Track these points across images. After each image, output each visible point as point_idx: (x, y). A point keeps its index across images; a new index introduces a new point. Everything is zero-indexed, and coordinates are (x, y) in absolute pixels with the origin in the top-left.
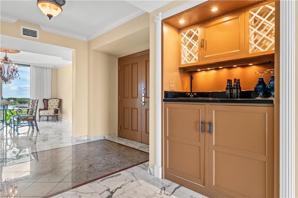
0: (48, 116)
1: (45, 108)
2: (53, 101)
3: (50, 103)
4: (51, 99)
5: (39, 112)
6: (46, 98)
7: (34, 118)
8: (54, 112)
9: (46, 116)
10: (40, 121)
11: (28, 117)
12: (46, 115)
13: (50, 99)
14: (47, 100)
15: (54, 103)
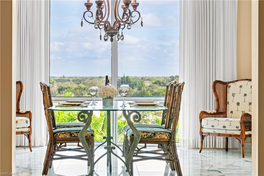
0: (227, 137)
1: (218, 109)
2: (241, 87)
3: (233, 95)
4: (237, 81)
5: (201, 121)
6: (222, 80)
7: (171, 137)
8: (241, 123)
9: (223, 135)
10: (202, 148)
11: (154, 134)
12: (217, 132)
13: (233, 82)
14: (226, 85)
15: (245, 95)
